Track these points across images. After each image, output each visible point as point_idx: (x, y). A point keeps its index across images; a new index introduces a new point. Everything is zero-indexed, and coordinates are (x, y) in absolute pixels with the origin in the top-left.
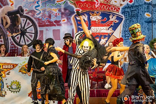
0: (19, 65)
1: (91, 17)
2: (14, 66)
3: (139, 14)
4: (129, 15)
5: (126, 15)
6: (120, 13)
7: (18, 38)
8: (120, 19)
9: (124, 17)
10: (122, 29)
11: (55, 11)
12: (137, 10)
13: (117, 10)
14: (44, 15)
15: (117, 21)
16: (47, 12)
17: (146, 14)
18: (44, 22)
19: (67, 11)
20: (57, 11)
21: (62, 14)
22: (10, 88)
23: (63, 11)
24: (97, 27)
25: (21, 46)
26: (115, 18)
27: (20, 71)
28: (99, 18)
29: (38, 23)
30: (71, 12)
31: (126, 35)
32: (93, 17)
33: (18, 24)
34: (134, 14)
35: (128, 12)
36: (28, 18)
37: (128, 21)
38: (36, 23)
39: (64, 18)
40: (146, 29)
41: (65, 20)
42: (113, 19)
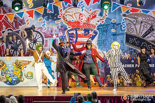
0: (32, 62)
1: (77, 32)
2: (29, 62)
3: (108, 30)
4: (101, 30)
5: (99, 30)
6: (96, 29)
7: (32, 45)
8: (95, 33)
9: (98, 32)
10: (97, 40)
11: (55, 28)
12: (107, 27)
13: (94, 27)
14: (48, 30)
15: (94, 34)
16: (50, 28)
17: (112, 30)
18: (48, 35)
19: (63, 28)
20: (56, 28)
21: (59, 29)
22: (27, 76)
23: (60, 28)
24: (82, 38)
25: (34, 50)
26: (93, 32)
27: (33, 66)
28: (83, 32)
29: (44, 36)
30: (65, 28)
31: (100, 43)
32: (79, 32)
33: (32, 36)
34: (105, 30)
35: (101, 28)
36: (38, 32)
37: (101, 34)
38: (43, 35)
39: (60, 32)
40: (112, 39)
41: (61, 34)
42: (91, 33)
